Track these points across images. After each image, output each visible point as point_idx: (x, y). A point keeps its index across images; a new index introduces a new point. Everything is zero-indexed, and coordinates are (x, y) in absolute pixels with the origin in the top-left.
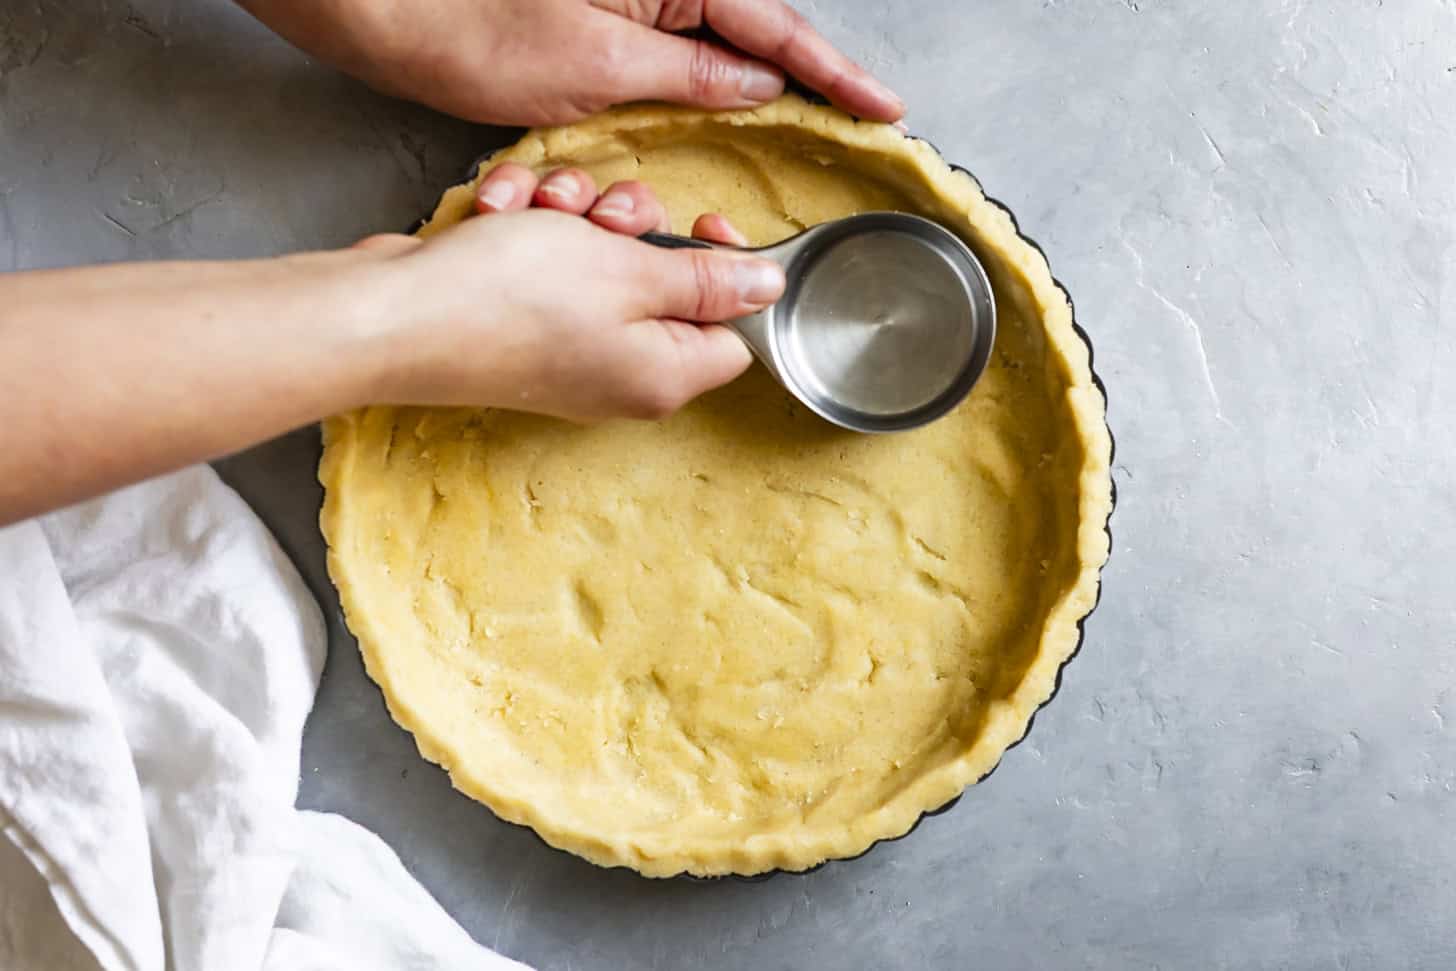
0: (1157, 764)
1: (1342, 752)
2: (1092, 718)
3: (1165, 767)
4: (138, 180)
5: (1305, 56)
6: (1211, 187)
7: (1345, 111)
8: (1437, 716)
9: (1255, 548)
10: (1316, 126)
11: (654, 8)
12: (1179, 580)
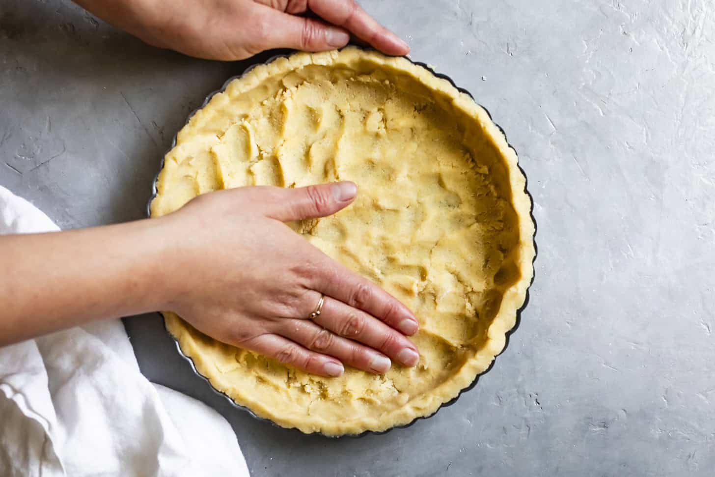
0: (528, 426)
1: (618, 419)
2: (495, 404)
3: (532, 428)
4: (22, 146)
5: (595, 76)
6: (550, 143)
7: (615, 103)
8: (664, 400)
9: (574, 319)
10: (601, 111)
11: (284, 3)
12: (537, 335)
